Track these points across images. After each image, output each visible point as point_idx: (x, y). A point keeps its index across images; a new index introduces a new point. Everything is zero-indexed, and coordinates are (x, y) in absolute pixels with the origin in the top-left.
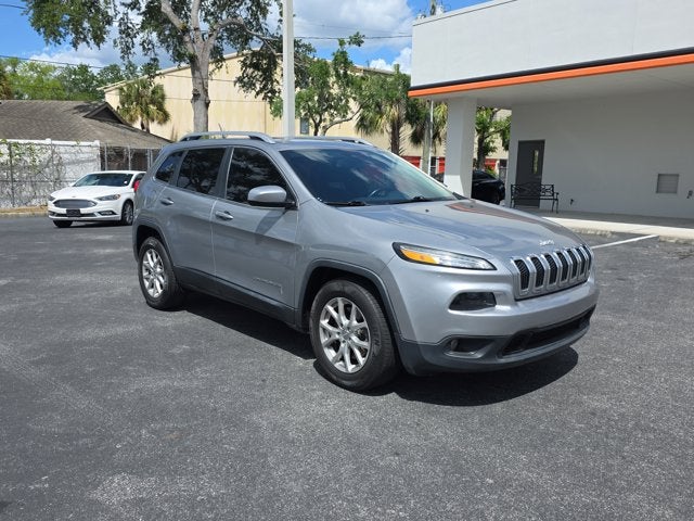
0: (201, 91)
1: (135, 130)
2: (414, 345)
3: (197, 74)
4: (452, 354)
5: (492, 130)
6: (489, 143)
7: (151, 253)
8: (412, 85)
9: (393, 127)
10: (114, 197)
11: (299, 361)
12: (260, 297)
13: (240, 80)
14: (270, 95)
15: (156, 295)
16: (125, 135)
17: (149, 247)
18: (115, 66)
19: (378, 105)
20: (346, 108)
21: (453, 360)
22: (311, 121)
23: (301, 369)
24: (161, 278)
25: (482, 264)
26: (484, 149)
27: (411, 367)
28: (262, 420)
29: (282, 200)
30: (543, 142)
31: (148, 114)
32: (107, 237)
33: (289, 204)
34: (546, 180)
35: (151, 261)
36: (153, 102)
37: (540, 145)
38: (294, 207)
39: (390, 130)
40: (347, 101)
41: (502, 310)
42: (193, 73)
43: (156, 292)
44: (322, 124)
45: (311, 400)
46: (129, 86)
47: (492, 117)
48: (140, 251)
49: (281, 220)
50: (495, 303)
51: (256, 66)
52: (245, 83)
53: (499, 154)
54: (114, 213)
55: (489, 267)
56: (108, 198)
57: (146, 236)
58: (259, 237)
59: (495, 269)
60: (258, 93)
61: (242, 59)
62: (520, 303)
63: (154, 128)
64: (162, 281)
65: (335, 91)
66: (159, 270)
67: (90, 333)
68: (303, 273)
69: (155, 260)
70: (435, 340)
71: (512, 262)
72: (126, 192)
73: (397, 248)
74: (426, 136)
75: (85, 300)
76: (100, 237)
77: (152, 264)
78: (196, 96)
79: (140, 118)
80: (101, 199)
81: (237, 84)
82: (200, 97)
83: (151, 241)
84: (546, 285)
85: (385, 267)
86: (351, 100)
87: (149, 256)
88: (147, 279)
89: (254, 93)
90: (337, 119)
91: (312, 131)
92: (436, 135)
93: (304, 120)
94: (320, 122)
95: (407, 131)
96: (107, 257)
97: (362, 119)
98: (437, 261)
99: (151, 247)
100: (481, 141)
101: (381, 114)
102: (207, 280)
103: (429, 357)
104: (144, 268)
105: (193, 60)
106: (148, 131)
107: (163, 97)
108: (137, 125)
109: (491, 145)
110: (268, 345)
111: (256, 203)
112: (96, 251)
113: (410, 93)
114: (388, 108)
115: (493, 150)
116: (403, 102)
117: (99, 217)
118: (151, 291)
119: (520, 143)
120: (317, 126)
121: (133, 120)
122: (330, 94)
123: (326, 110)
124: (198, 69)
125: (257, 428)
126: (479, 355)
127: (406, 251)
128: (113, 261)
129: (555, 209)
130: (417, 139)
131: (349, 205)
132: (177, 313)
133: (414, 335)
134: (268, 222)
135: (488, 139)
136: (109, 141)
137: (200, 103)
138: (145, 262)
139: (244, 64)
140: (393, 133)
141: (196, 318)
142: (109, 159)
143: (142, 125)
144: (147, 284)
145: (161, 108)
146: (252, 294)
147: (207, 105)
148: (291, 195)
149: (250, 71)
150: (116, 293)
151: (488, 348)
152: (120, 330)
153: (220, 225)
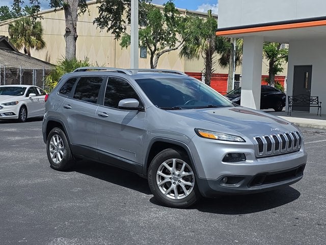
0: (71, 29)
1: (22, 55)
2: (205, 180)
3: (69, 17)
4: (224, 185)
5: (279, 56)
6: (277, 65)
7: (56, 137)
8: (219, 27)
9: (207, 54)
10: (15, 103)
11: (144, 195)
12: (123, 160)
13: (98, 20)
14: (117, 30)
15: (58, 162)
16: (17, 59)
17: (54, 134)
18: (6, 7)
19: (197, 39)
20: (174, 40)
21: (224, 188)
22: (148, 50)
23: (144, 199)
24: (61, 152)
25: (238, 139)
26: (273, 70)
27: (204, 193)
28: (126, 219)
29: (137, 106)
30: (311, 66)
31: (30, 43)
32: (13, 130)
33: (140, 108)
34: (313, 94)
35: (55, 142)
36: (34, 34)
37: (309, 68)
38: (143, 110)
39: (205, 56)
40: (174, 35)
41: (250, 162)
42: (66, 17)
43: (58, 160)
44: (156, 52)
45: (151, 212)
46: (17, 22)
47: (279, 47)
48: (48, 136)
49: (136, 117)
50: (246, 160)
51: (109, 10)
52: (101, 22)
53: (284, 72)
54: (14, 114)
55: (242, 140)
56: (10, 104)
57: (53, 127)
58: (123, 127)
59: (245, 141)
60: (109, 29)
61: (99, 5)
62: (258, 160)
63: (33, 53)
64: (62, 154)
65: (165, 27)
66: (60, 147)
67: (22, 182)
68: (148, 145)
69: (58, 141)
70: (216, 178)
71: (255, 139)
72: (22, 99)
73: (196, 131)
74: (231, 60)
75: (13, 165)
76: (8, 130)
77: (56, 144)
78: (68, 32)
79: (24, 46)
80: (5, 104)
81: (96, 24)
82: (71, 33)
83: (56, 130)
84: (280, 150)
85: (190, 140)
86: (177, 33)
87: (54, 139)
88: (52, 152)
89: (106, 29)
90: (167, 48)
91: (149, 56)
92: (237, 59)
93: (143, 48)
94: (155, 50)
95: (216, 57)
96: (18, 142)
97: (185, 48)
98: (217, 137)
99: (57, 133)
100: (271, 64)
101: (198, 44)
102: (91, 152)
103: (212, 187)
104: (50, 146)
105: (66, 8)
106: (29, 55)
107: (41, 30)
108: (22, 51)
109: (279, 66)
110: (126, 188)
111: (124, 108)
112: (9, 138)
113: (217, 33)
114: (203, 41)
115: (280, 70)
116: (214, 37)
117: (4, 116)
118: (54, 160)
119: (295, 67)
120: (153, 53)
121: (19, 46)
122: (162, 30)
123: (159, 41)
124: (70, 14)
125: (124, 222)
126: (238, 186)
127: (201, 133)
128: (23, 144)
129: (319, 113)
130: (224, 62)
131: (173, 109)
132: (70, 173)
133: (205, 176)
134: (128, 119)
135: (277, 62)
136: (6, 64)
137: (71, 38)
138: (51, 142)
139: (101, 9)
140: (207, 58)
141: (82, 175)
142: (7, 77)
143: (25, 51)
144: (52, 155)
145: (39, 38)
146: (119, 158)
147: (75, 39)
148: (141, 104)
149: (105, 14)
150: (31, 162)
151: (242, 182)
152: (39, 180)
153: (101, 120)
